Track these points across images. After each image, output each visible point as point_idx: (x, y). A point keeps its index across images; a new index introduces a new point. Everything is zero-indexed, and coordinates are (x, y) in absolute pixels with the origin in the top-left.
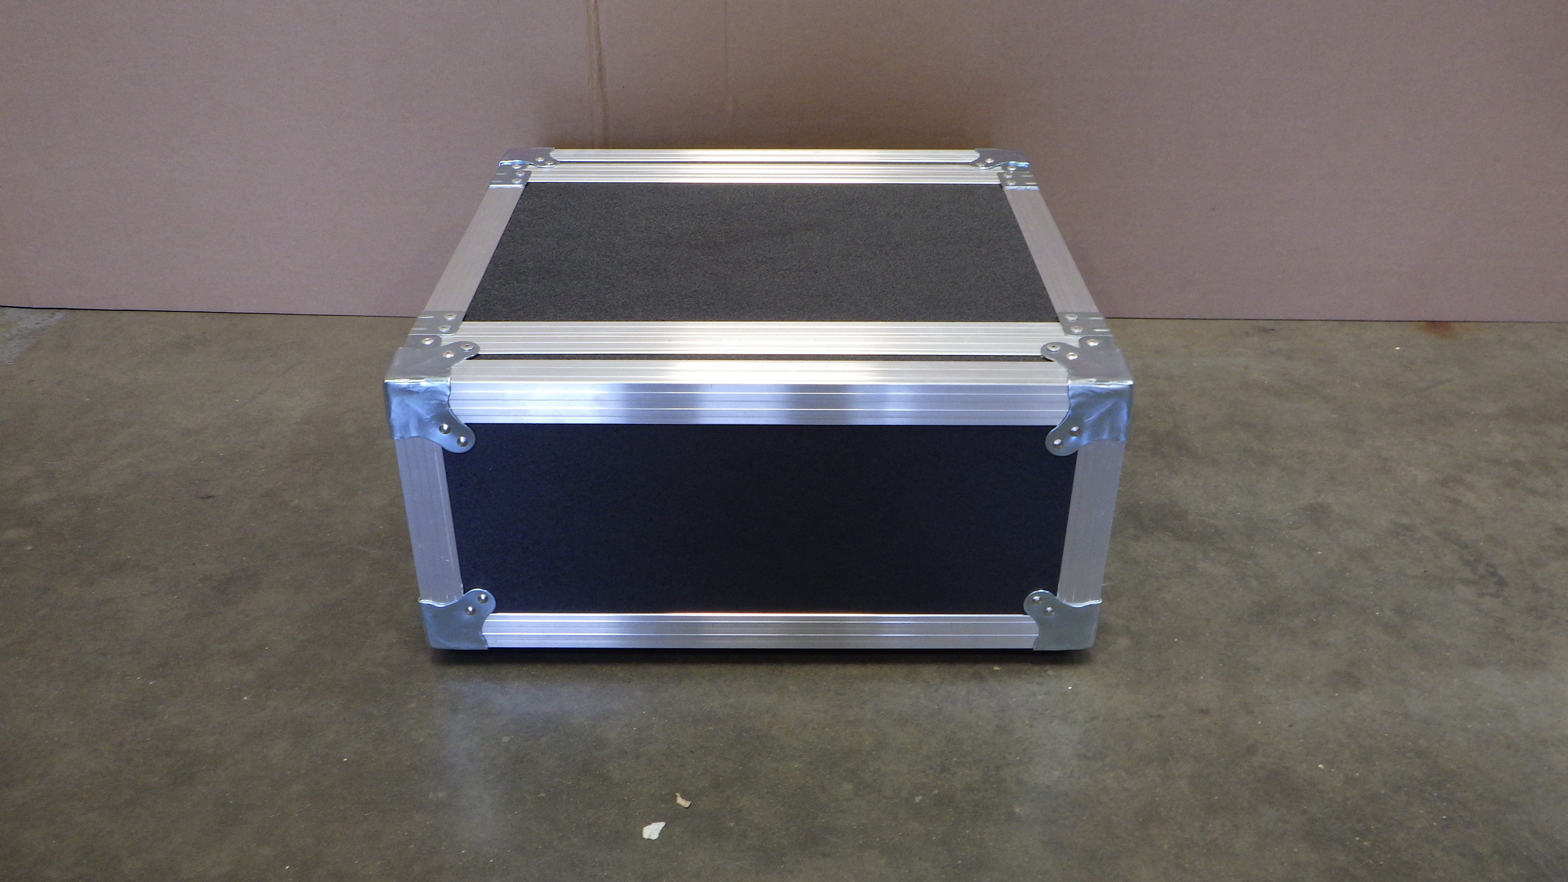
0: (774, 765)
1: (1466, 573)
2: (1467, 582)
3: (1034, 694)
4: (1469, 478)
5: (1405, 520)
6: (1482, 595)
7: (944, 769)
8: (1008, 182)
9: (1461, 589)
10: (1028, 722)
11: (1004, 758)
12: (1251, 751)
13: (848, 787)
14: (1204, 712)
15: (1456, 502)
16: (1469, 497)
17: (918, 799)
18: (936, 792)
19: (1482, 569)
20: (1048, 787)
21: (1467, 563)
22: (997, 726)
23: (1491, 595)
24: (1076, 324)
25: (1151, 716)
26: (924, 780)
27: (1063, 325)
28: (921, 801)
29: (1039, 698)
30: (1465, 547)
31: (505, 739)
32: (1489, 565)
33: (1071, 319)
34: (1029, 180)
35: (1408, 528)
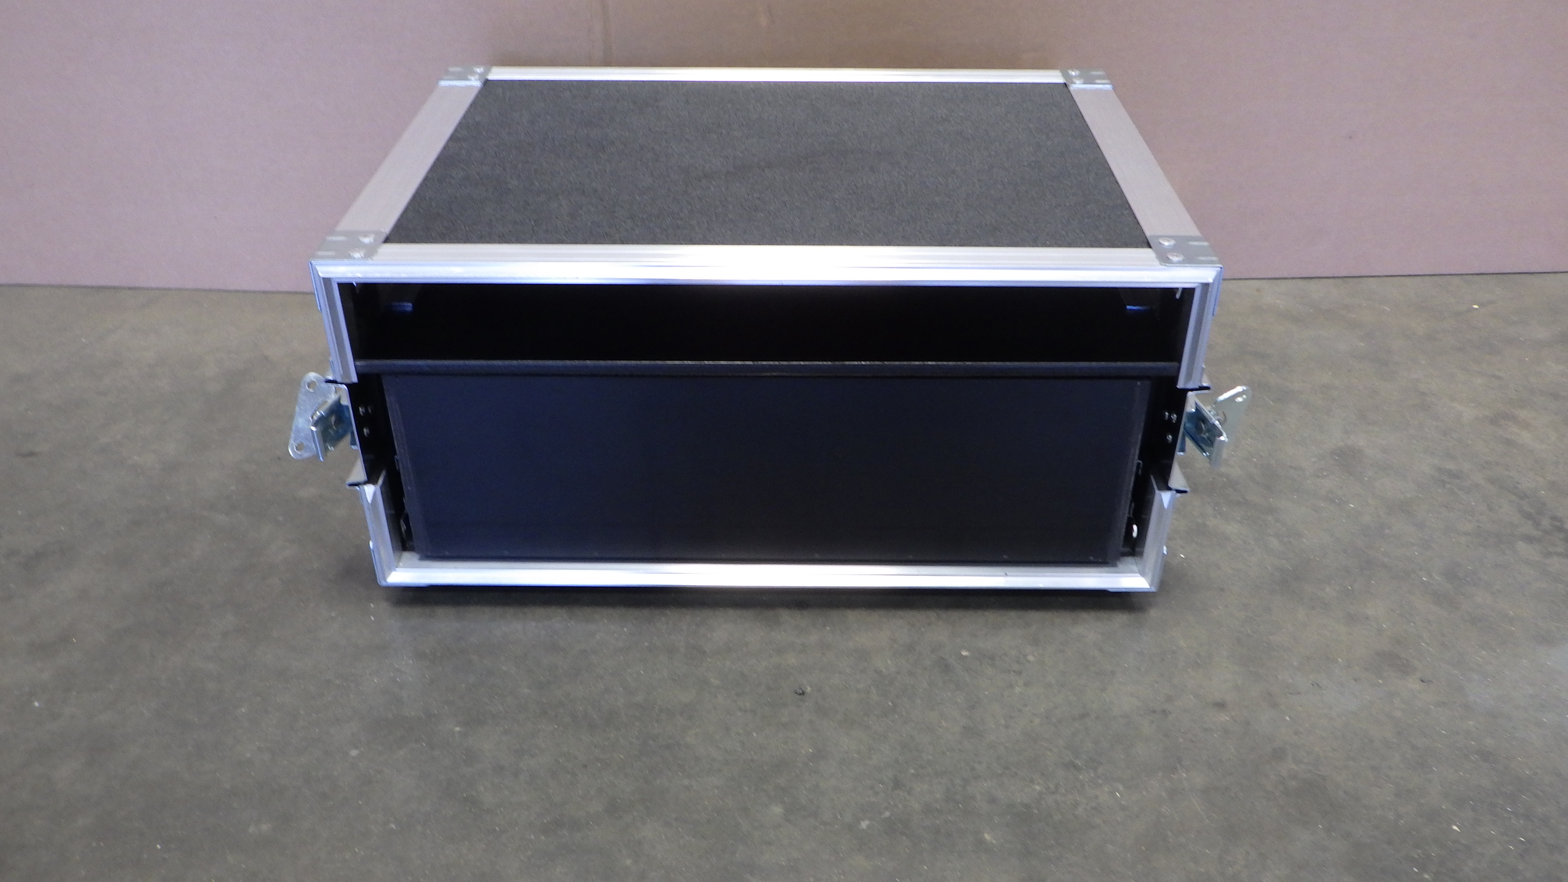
0: (686, 782)
1: (1528, 528)
2: (1529, 539)
3: (1011, 686)
4: (1523, 414)
5: (1451, 466)
6: (1548, 554)
7: (897, 784)
8: (1074, 80)
9: (1521, 546)
10: (1003, 722)
11: (973, 769)
12: (1278, 755)
13: (777, 810)
14: (1221, 706)
15: (1509, 443)
16: (1526, 437)
17: (864, 824)
18: (887, 814)
19: (1546, 522)
20: (1027, 806)
21: (1528, 516)
22: (964, 727)
23: (1559, 554)
24: (1174, 249)
25: (1154, 712)
26: (873, 799)
27: (1156, 252)
28: (868, 827)
29: (1018, 690)
30: (1523, 496)
31: (354, 753)
32: (1554, 518)
33: (1166, 244)
34: (1100, 77)
35: (1456, 475)
